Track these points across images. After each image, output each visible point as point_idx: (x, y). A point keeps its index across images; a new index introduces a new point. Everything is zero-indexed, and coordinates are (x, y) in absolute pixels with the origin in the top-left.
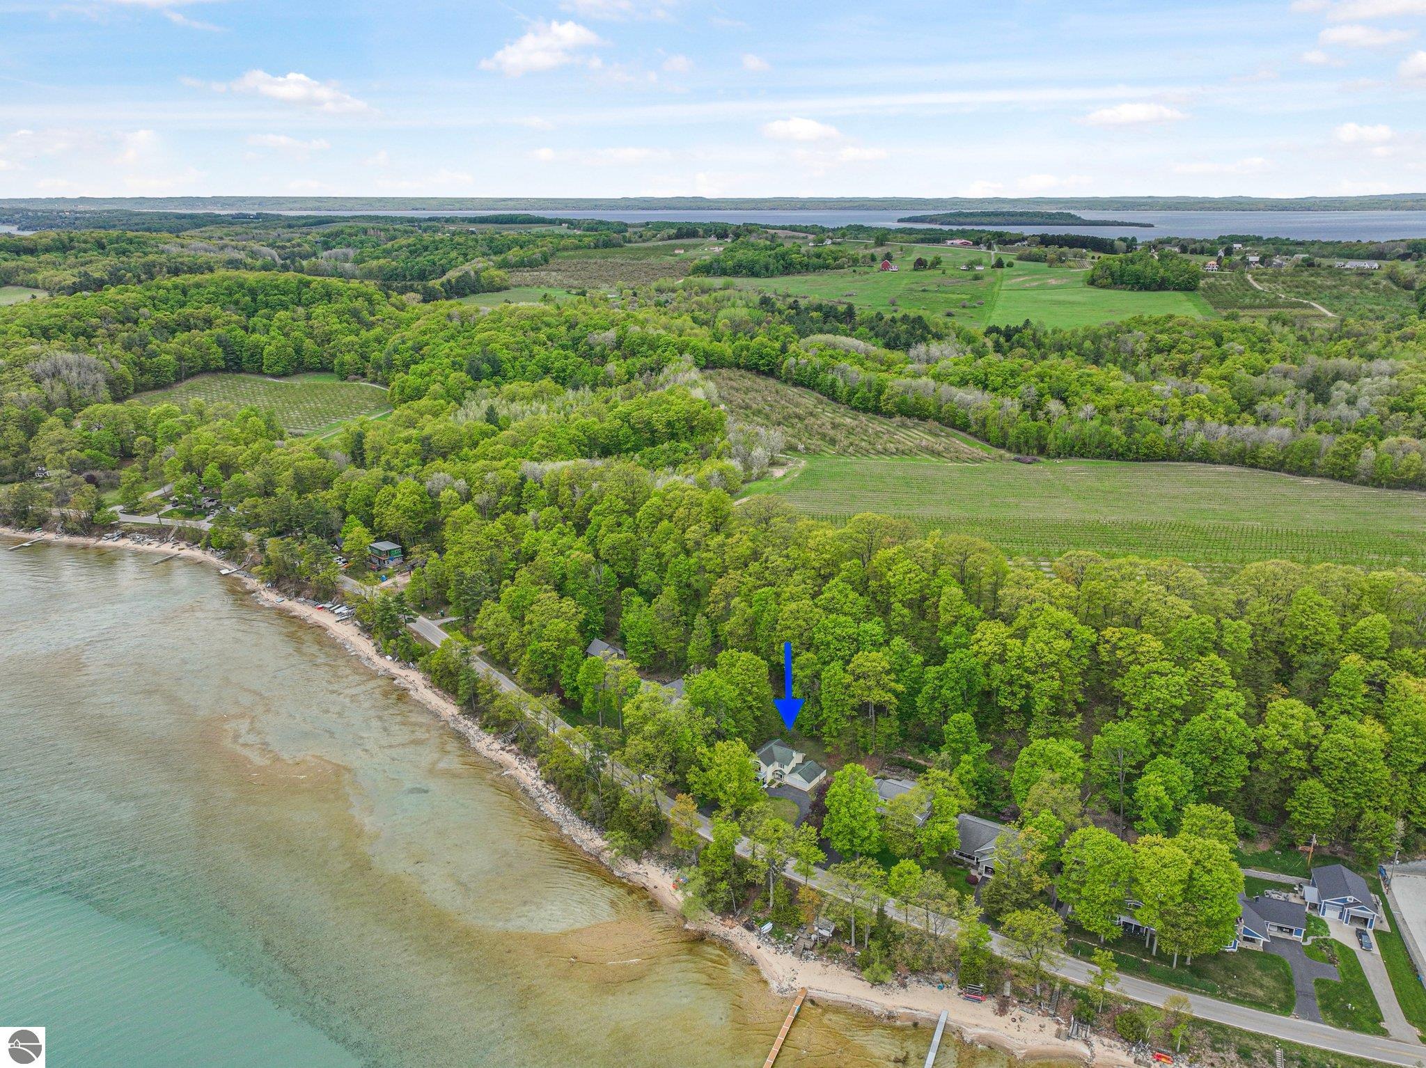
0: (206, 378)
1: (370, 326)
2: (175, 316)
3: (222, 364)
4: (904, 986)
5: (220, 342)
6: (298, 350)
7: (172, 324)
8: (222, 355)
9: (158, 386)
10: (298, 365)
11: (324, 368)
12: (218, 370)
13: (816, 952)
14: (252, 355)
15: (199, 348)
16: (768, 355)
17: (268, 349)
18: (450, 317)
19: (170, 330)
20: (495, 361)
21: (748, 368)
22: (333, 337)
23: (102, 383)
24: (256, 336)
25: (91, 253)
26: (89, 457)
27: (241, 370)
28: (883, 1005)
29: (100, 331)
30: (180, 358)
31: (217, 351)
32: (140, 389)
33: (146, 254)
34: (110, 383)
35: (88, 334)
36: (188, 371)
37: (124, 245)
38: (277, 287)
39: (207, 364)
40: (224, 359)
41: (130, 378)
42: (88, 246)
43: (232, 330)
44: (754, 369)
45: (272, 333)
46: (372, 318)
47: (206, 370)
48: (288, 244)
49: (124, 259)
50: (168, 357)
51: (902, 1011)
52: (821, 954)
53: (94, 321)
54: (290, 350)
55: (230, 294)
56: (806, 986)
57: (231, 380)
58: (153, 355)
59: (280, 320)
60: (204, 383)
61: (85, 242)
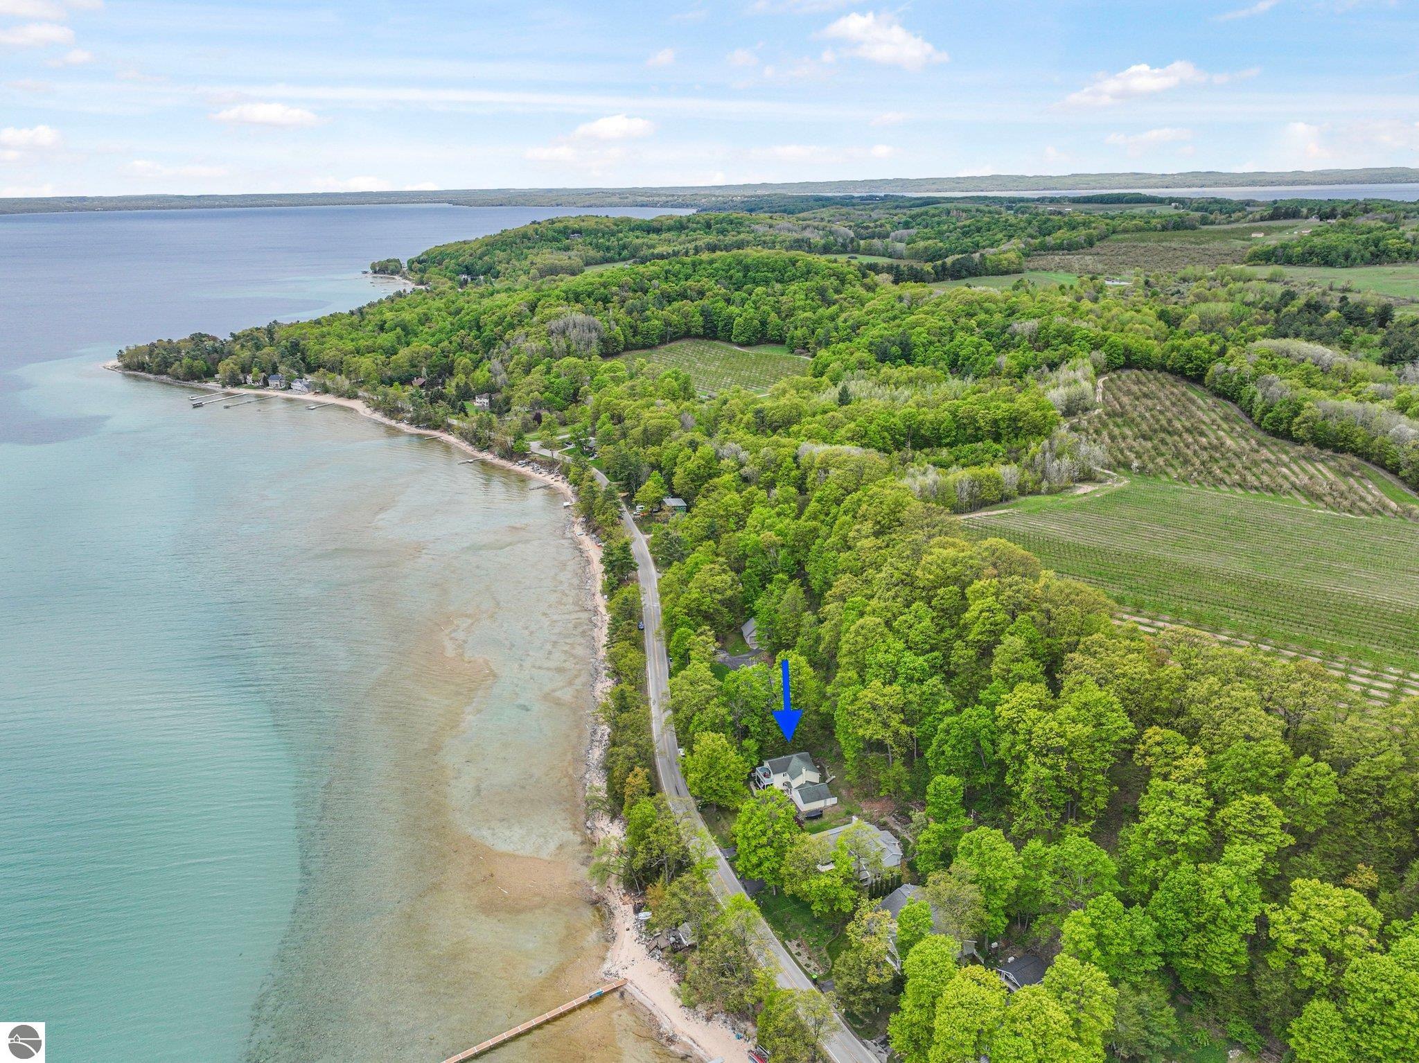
0: (684, 343)
1: (830, 303)
2: (677, 288)
3: (701, 331)
4: (709, 1019)
5: (705, 313)
6: (764, 323)
7: (673, 294)
8: (702, 324)
9: (645, 347)
10: (760, 336)
11: (780, 341)
12: (697, 336)
13: (665, 954)
14: (725, 325)
15: (686, 316)
16: (1196, 358)
17: (738, 320)
18: (901, 299)
19: (669, 298)
20: (908, 344)
21: (1172, 371)
22: (796, 313)
23: (595, 341)
24: (732, 308)
25: (698, 232)
26: (546, 398)
27: (715, 338)
28: (675, 1026)
29: (615, 298)
30: (668, 323)
31: (698, 319)
32: (629, 347)
33: (739, 233)
34: (604, 341)
35: (606, 300)
36: (672, 335)
37: (724, 225)
38: (767, 264)
39: (689, 331)
40: (703, 327)
41: (622, 338)
42: (699, 226)
43: (717, 301)
44: (1179, 373)
45: (746, 306)
46: (836, 297)
47: (687, 335)
48: (872, 225)
49: (721, 237)
50: (657, 322)
51: (685, 1039)
52: (667, 958)
53: (615, 289)
54: (756, 322)
55: (727, 271)
56: (629, 979)
57: (703, 346)
58: (647, 319)
59: (757, 295)
60: (682, 346)
61: (698, 223)
